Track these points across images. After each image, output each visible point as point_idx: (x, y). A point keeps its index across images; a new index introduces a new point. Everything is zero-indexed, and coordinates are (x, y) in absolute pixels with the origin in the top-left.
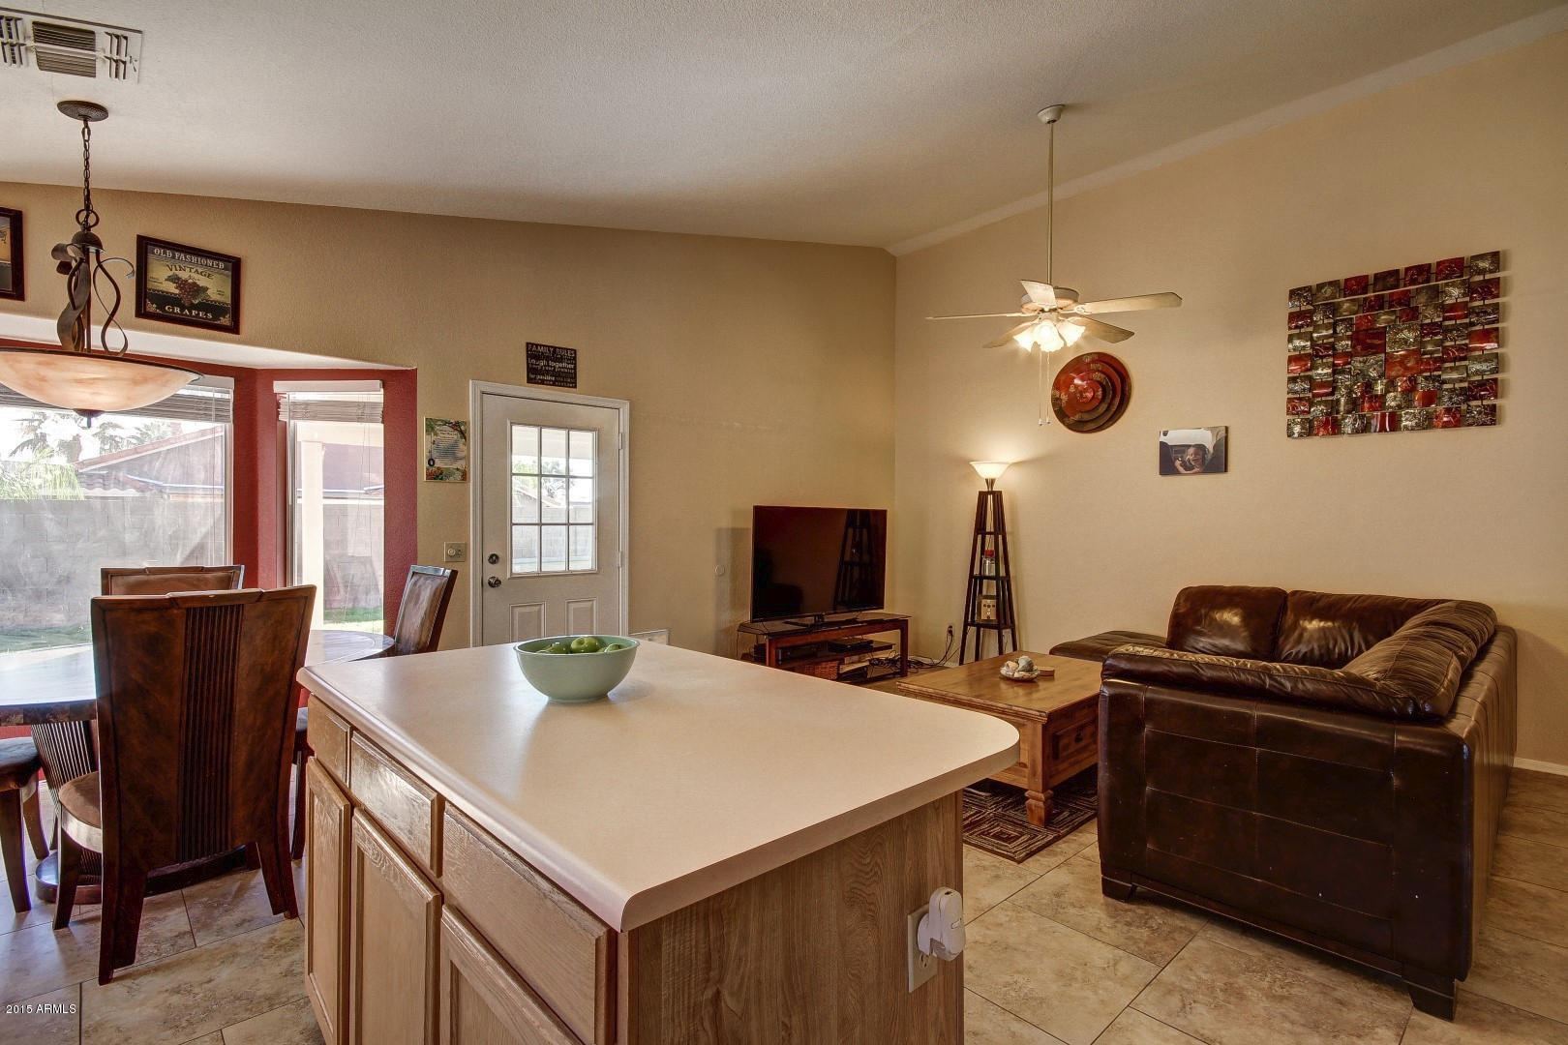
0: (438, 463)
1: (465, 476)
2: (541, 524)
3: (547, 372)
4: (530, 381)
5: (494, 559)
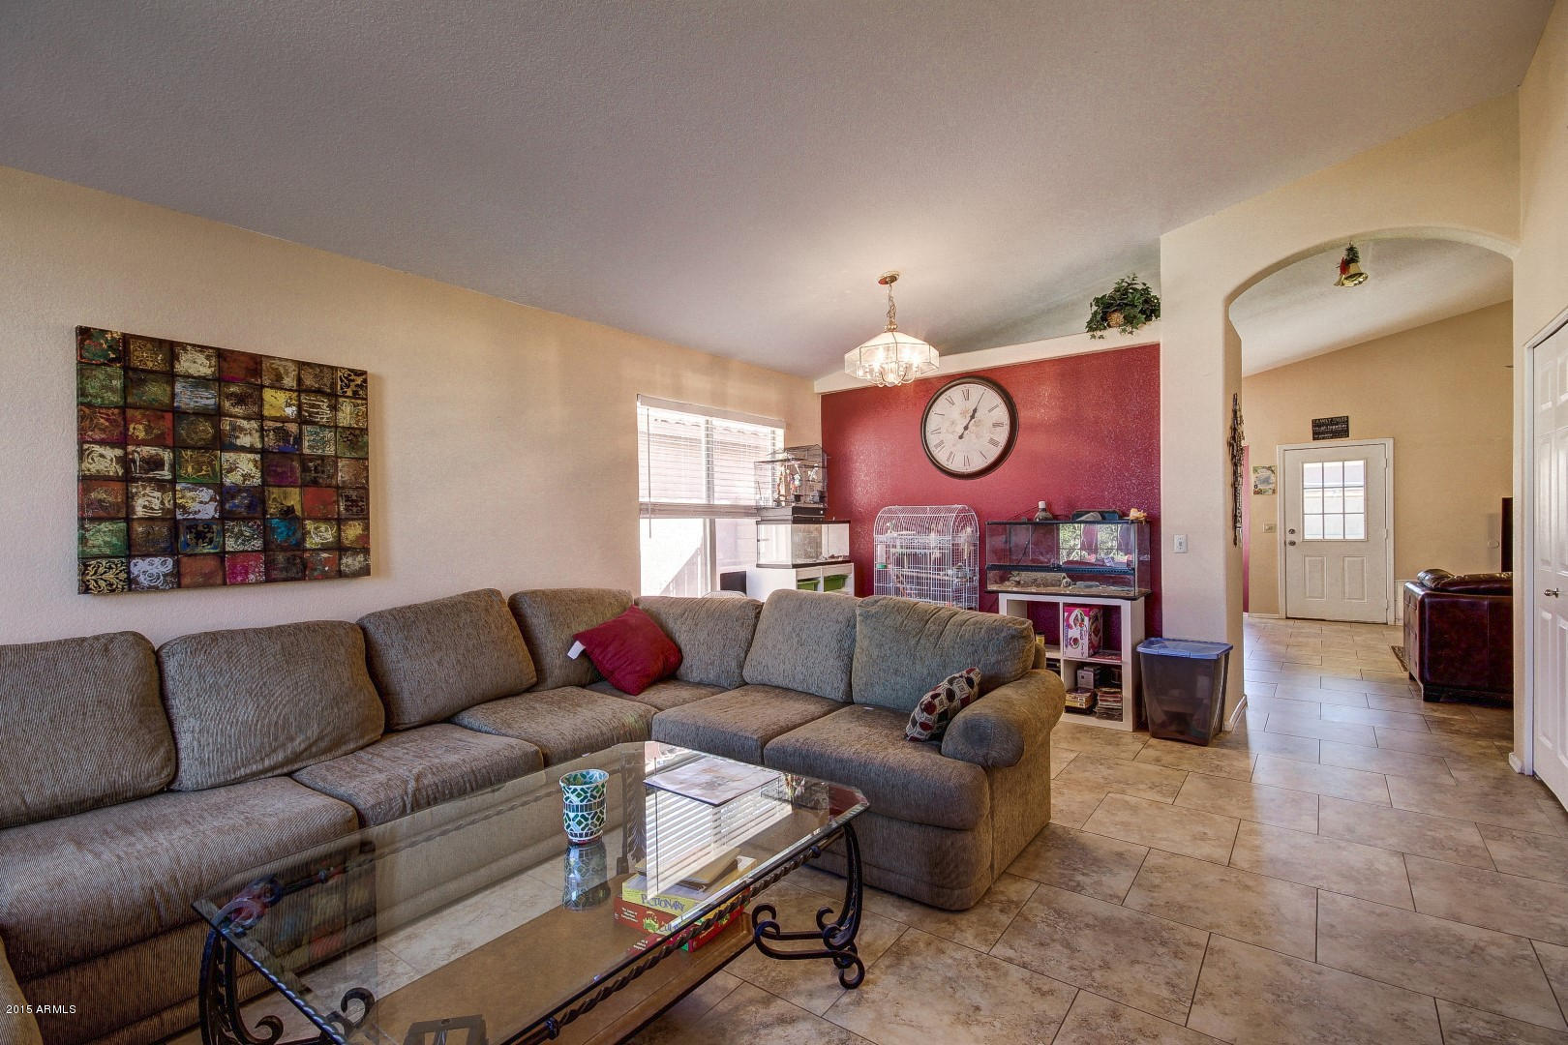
0: (1259, 487)
1: (1274, 492)
2: (1323, 514)
3: (1327, 433)
4: (1314, 439)
5: (1292, 531)
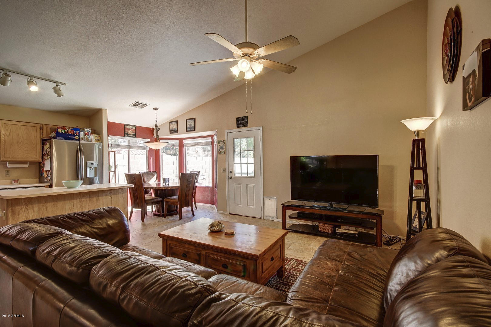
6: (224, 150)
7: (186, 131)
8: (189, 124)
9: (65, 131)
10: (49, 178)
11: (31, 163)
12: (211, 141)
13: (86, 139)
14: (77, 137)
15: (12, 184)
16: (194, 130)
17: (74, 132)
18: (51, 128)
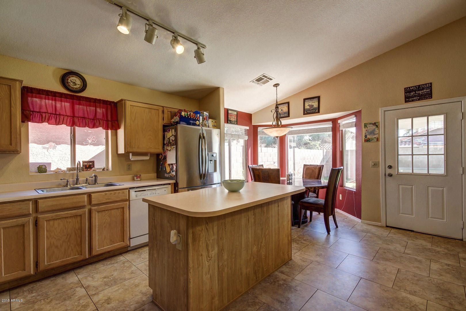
0: (368, 137)
1: (378, 140)
2: (412, 155)
3: (415, 96)
4: (406, 102)
5: (390, 167)
6: (376, 136)
7: (304, 114)
8: (309, 105)
9: (188, 115)
10: (174, 173)
11: (152, 155)
12: (331, 126)
13: (205, 125)
14: (197, 122)
15: (133, 180)
16: (317, 111)
17: (195, 116)
18: (171, 112)
